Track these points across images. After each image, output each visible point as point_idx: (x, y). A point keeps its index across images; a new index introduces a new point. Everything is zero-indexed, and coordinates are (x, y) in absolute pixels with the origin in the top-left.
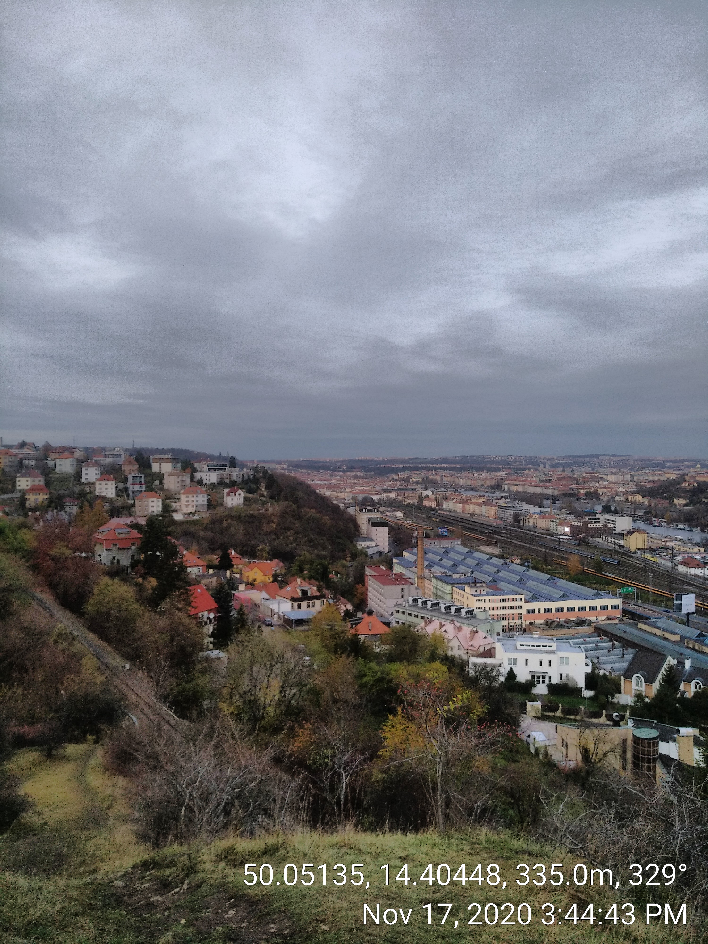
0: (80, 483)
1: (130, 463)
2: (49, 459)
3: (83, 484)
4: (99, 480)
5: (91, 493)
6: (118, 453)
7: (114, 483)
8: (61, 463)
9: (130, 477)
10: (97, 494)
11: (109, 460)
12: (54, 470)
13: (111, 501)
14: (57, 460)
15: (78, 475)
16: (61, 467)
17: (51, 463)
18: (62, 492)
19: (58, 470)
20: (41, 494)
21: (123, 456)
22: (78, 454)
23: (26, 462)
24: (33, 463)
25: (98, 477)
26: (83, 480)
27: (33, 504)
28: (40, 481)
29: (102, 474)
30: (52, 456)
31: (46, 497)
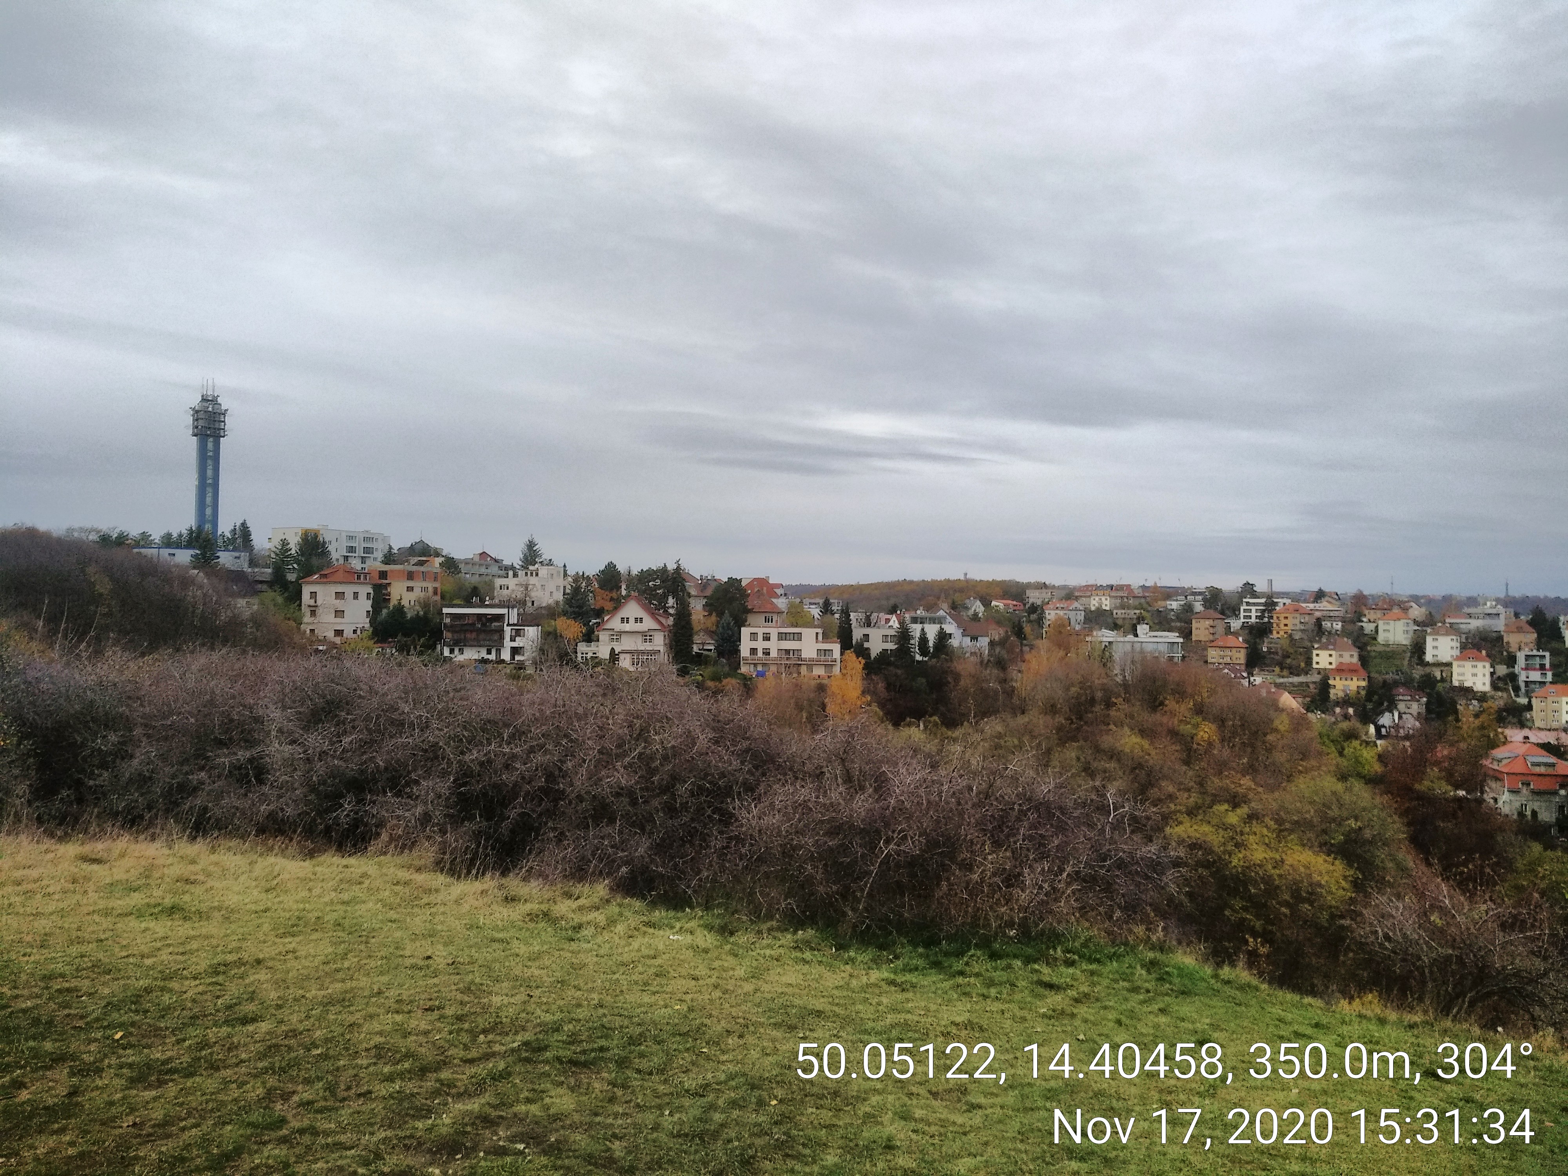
0: (1422, 662)
1: (1520, 630)
2: (1365, 619)
3: (1428, 664)
4: (1458, 658)
5: (1443, 680)
6: (1494, 611)
7: (1488, 665)
8: (1387, 627)
9: (1521, 657)
10: (1456, 683)
11: (1475, 624)
12: (1375, 639)
13: (1482, 698)
14: (1381, 623)
15: (1418, 648)
16: (1386, 634)
17: (1369, 628)
18: (1390, 677)
19: (1381, 638)
20: (1355, 679)
21: (1502, 617)
22: (1417, 612)
23: (1327, 625)
24: (1338, 626)
25: (1456, 652)
26: (1429, 658)
27: (1341, 694)
28: (1351, 657)
29: (1463, 647)
30: (1370, 615)
31: (1364, 684)
